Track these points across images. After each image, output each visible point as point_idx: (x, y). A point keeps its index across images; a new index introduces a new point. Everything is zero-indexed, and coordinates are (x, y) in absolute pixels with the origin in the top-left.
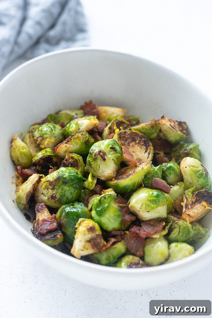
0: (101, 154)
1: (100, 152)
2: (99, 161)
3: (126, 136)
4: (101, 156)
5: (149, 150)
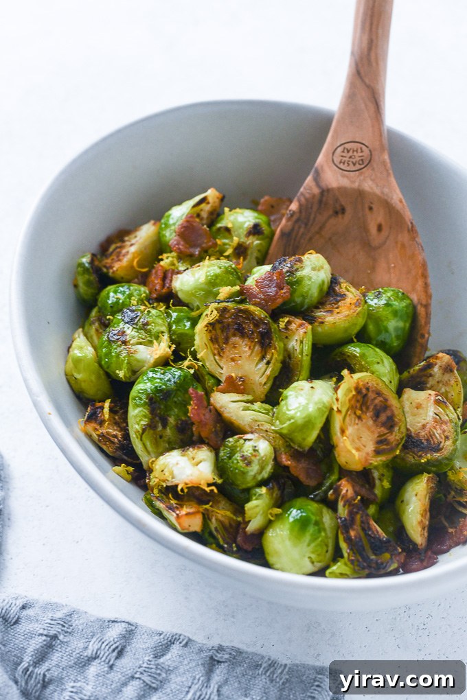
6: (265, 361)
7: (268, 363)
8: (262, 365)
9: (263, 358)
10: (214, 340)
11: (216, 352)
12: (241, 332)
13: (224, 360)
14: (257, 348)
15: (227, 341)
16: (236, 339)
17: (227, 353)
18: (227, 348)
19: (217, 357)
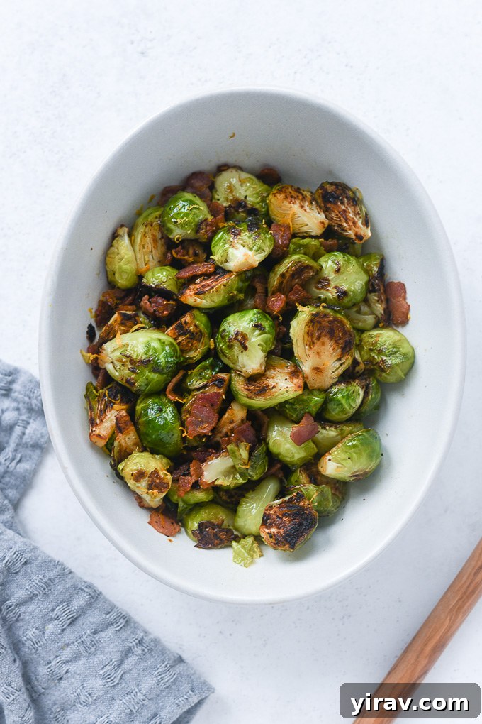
0: (240, 338)
1: (237, 334)
2: (237, 349)
3: (323, 323)
4: (240, 341)
5: (343, 360)
6: (341, 362)
7: (341, 365)
8: (338, 364)
9: (339, 359)
10: (309, 334)
11: (308, 343)
12: (331, 334)
13: (312, 351)
14: (339, 351)
15: (318, 339)
16: (326, 340)
17: (316, 347)
18: (318, 344)
19: (307, 347)
